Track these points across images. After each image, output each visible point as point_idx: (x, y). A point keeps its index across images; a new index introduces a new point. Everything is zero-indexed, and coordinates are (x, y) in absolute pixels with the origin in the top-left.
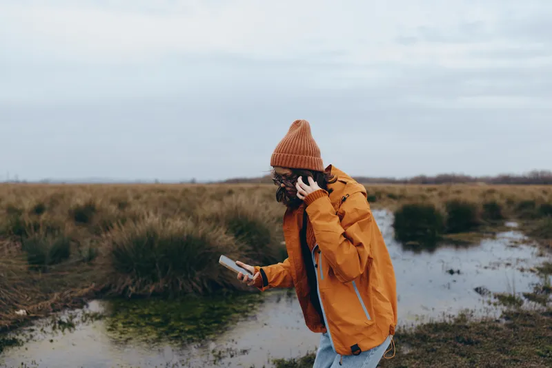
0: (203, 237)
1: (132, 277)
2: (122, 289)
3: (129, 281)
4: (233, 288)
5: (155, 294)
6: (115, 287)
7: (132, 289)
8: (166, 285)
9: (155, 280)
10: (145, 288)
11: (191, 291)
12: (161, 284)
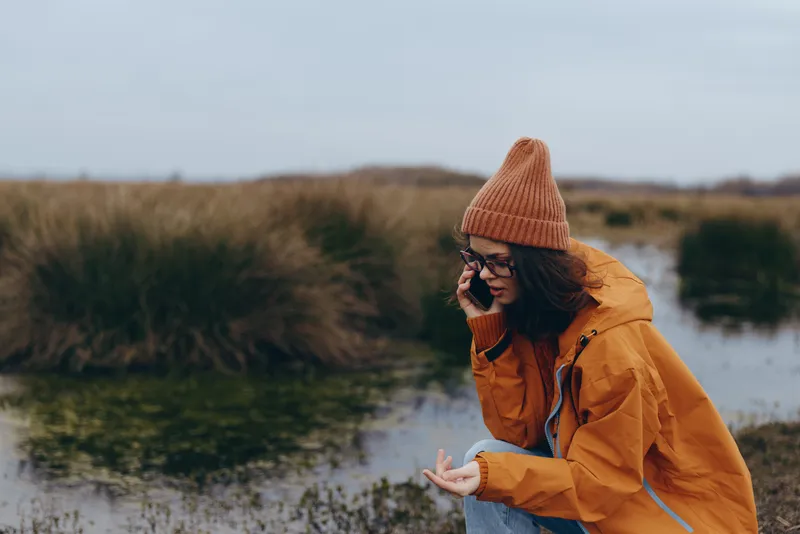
0: (250, 247)
1: (83, 329)
2: (61, 351)
3: (75, 336)
4: (316, 361)
5: (135, 368)
6: (44, 348)
7: (84, 355)
8: (163, 349)
9: (134, 334)
10: (114, 355)
11: (218, 363)
12: (151, 345)
